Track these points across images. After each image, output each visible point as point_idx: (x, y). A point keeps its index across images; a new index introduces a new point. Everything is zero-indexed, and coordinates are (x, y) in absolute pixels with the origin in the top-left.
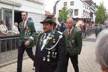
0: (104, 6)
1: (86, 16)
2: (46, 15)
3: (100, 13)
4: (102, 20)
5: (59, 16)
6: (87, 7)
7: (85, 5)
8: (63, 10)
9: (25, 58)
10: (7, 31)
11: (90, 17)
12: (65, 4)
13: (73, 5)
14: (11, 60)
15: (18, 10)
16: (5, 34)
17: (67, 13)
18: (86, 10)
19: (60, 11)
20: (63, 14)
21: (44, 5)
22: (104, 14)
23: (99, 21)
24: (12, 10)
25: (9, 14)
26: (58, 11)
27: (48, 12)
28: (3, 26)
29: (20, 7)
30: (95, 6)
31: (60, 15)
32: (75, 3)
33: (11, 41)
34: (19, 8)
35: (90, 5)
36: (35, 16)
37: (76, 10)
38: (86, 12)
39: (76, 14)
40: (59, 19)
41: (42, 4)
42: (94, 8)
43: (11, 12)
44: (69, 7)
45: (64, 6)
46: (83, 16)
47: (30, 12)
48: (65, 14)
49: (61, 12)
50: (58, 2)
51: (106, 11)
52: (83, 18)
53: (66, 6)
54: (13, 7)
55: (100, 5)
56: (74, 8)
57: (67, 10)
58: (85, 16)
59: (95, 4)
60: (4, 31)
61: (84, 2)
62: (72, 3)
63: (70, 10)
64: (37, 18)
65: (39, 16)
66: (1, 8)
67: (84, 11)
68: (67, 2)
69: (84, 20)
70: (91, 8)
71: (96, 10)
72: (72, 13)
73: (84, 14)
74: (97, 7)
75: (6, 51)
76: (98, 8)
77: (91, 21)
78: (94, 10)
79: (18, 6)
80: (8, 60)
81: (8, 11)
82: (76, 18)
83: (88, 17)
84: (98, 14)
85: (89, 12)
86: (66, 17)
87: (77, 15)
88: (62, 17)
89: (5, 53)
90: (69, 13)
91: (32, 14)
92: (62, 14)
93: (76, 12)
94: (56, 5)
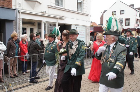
2: (92, 26)
7: (138, 13)
12: (114, 13)
13: (123, 14)
15: (61, 22)
21: (89, 16)
24: (56, 23)
25: (53, 27)
26: (106, 21)
27: (95, 23)
28: (46, 40)
29: (63, 19)
32: (125, 12)
34: (63, 20)
36: (79, 28)
37: (126, 20)
39: (127, 24)
41: (87, 15)
43: (55, 25)
44: (118, 16)
46: (136, 26)
47: (74, 25)
50: (105, 11)
52: (137, 28)
56: (124, 17)
58: (139, 26)
61: (137, 10)
62: (122, 12)
64: (82, 30)
65: (84, 28)
66: (46, 22)
67: (137, 20)
68: (116, 11)
72: (122, 23)
73: (137, 24)
79: (62, 19)
81: (52, 24)
82: (127, 28)
87: (129, 25)
93: (127, 22)
94: (103, 15)
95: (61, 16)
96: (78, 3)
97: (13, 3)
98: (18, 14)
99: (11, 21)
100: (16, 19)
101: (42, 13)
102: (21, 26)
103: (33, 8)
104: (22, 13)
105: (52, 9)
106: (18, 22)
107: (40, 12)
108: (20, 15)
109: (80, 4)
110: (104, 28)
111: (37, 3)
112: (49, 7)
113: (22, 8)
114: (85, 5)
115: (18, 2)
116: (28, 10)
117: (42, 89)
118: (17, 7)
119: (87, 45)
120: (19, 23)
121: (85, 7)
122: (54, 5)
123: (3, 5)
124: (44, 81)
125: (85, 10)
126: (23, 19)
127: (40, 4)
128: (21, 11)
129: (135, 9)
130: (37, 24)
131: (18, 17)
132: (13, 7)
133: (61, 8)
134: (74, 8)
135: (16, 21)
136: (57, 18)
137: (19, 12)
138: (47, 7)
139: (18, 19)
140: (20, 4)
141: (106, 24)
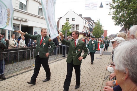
0: (100, 22)
1: (86, 31)
3: (97, 28)
4: (99, 35)
5: (62, 30)
6: (86, 23)
7: (85, 21)
8: (66, 25)
9: (31, 69)
10: (15, 44)
11: (89, 32)
12: (68, 20)
13: (74, 20)
14: (19, 71)
15: (24, 24)
16: (14, 46)
17: (69, 28)
18: (86, 25)
19: (63, 26)
22: (101, 30)
23: (97, 35)
24: (19, 25)
25: (17, 29)
26: (61, 26)
30: (93, 22)
31: (63, 30)
32: (76, 19)
33: (19, 54)
35: (89, 21)
37: (77, 26)
38: (86, 27)
39: (77, 29)
42: (93, 24)
43: (19, 27)
44: (71, 22)
45: (66, 22)
46: (83, 30)
47: (35, 27)
48: (67, 29)
49: (63, 27)
50: (61, 18)
51: (102, 27)
52: (84, 32)
53: (68, 22)
54: (21, 23)
55: (97, 21)
56: (75, 23)
57: (69, 25)
59: (93, 21)
60: (13, 44)
62: (74, 19)
63: (72, 25)
67: (84, 26)
68: (69, 18)
69: (85, 34)
70: (90, 24)
71: (94, 25)
72: (74, 27)
74: (94, 23)
75: (13, 63)
76: (96, 24)
77: (90, 35)
78: (93, 26)
79: (25, 22)
80: (16, 71)
81: (16, 26)
83: (87, 32)
84: (96, 29)
85: (89, 27)
86: (68, 31)
88: (65, 31)
89: (13, 64)
90: (71, 27)
91: (38, 29)
92: (65, 29)
93: (77, 27)
94: (59, 20)
95: (24, 19)
96: (39, 9)
105: (16, 12)
110: (60, 31)
117: (8, 85)
122: (19, 9)
124: (10, 77)
129: (83, 19)
133: (24, 12)
136: (21, 21)
141: (62, 28)
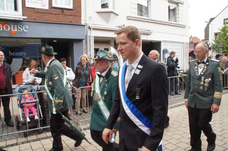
2: (191, 43)
5: (214, 43)
8: (222, 33)
12: (226, 21)
15: (146, 39)
19: (216, 34)
20: (222, 40)
21: (187, 27)
26: (213, 35)
27: (196, 38)
29: (149, 34)
31: (217, 42)
34: (148, 36)
36: (173, 45)
40: (215, 47)
41: (183, 27)
45: (224, 26)
47: (164, 41)
48: (226, 39)
49: (218, 36)
50: (212, 19)
64: (176, 49)
65: (179, 46)
79: (147, 34)
91: (169, 44)
92: (220, 39)
94: (208, 25)
95: (146, 30)
96: (169, 10)
97: (83, 18)
98: (89, 31)
99: (80, 41)
100: (86, 38)
101: (120, 27)
102: (93, 46)
103: (107, 21)
104: (94, 29)
105: (133, 21)
106: (88, 42)
107: (117, 27)
108: (91, 32)
109: (172, 12)
110: (211, 44)
111: (112, 14)
112: (129, 18)
113: (93, 23)
114: (180, 12)
115: (88, 16)
116: (101, 25)
118: (88, 22)
119: (185, 71)
120: (90, 43)
121: (180, 16)
122: (136, 15)
123: (71, 21)
125: (180, 19)
126: (95, 37)
127: (117, 15)
128: (92, 26)
130: (113, 43)
131: (89, 35)
132: (83, 23)
133: (145, 19)
134: (165, 17)
135: (86, 41)
137: (90, 28)
138: (126, 18)
139: (88, 38)
140: (90, 18)
141: (214, 39)
